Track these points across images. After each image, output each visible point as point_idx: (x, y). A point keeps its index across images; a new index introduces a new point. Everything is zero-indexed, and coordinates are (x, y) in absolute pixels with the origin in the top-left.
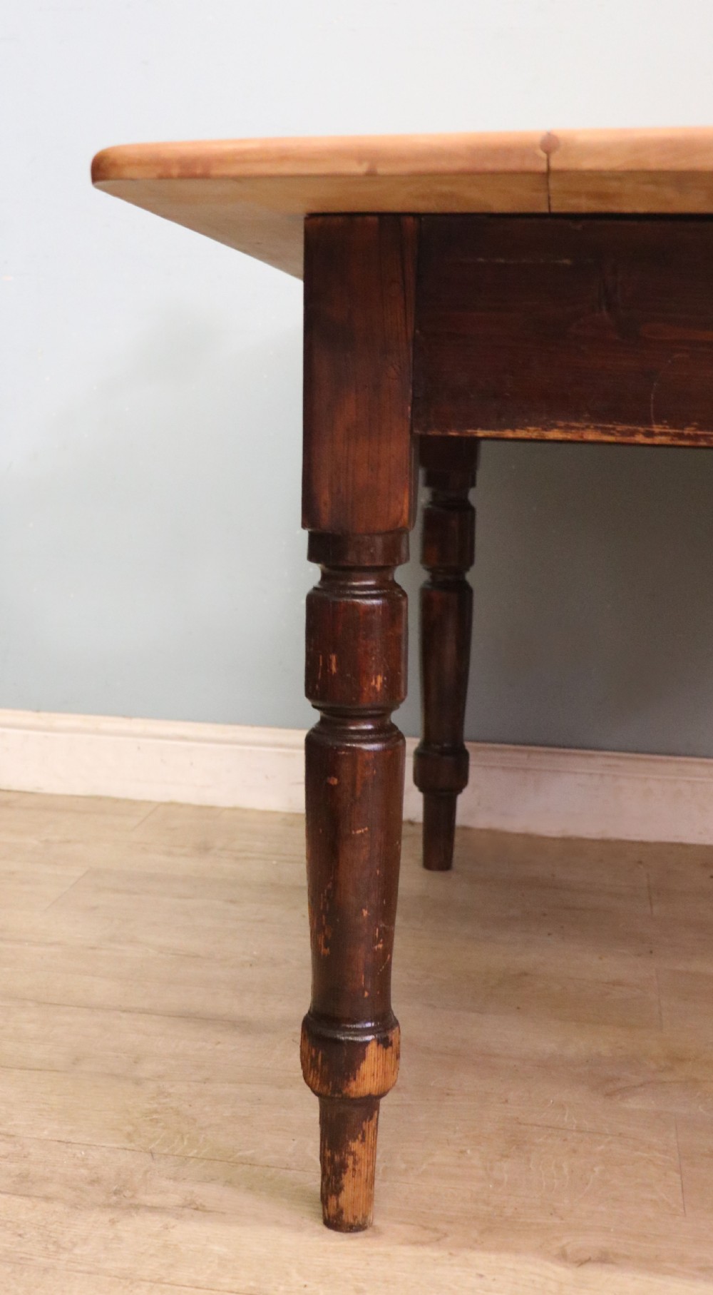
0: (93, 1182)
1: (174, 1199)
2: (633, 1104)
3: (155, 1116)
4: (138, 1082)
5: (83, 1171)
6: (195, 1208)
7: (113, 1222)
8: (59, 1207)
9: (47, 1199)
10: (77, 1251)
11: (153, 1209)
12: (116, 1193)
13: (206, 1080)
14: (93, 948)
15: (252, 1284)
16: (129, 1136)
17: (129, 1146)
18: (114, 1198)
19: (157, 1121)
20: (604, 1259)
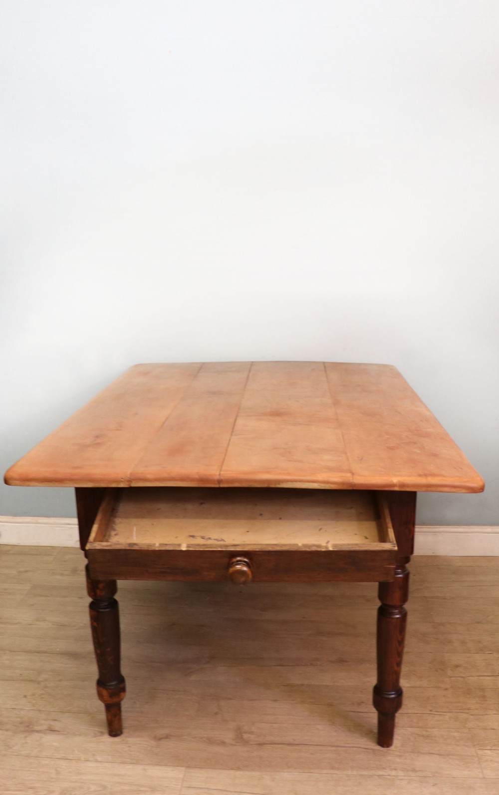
0: (21, 723)
1: (45, 727)
2: (193, 678)
3: (43, 696)
4: (39, 683)
5: (19, 719)
6: (51, 730)
7: (26, 737)
8: (10, 733)
9: (7, 730)
10: (14, 748)
11: (38, 731)
12: (28, 726)
13: (60, 680)
14: (30, 624)
15: (64, 755)
16: (34, 705)
17: (33, 708)
18: (27, 729)
19: (42, 698)
20: (167, 737)
